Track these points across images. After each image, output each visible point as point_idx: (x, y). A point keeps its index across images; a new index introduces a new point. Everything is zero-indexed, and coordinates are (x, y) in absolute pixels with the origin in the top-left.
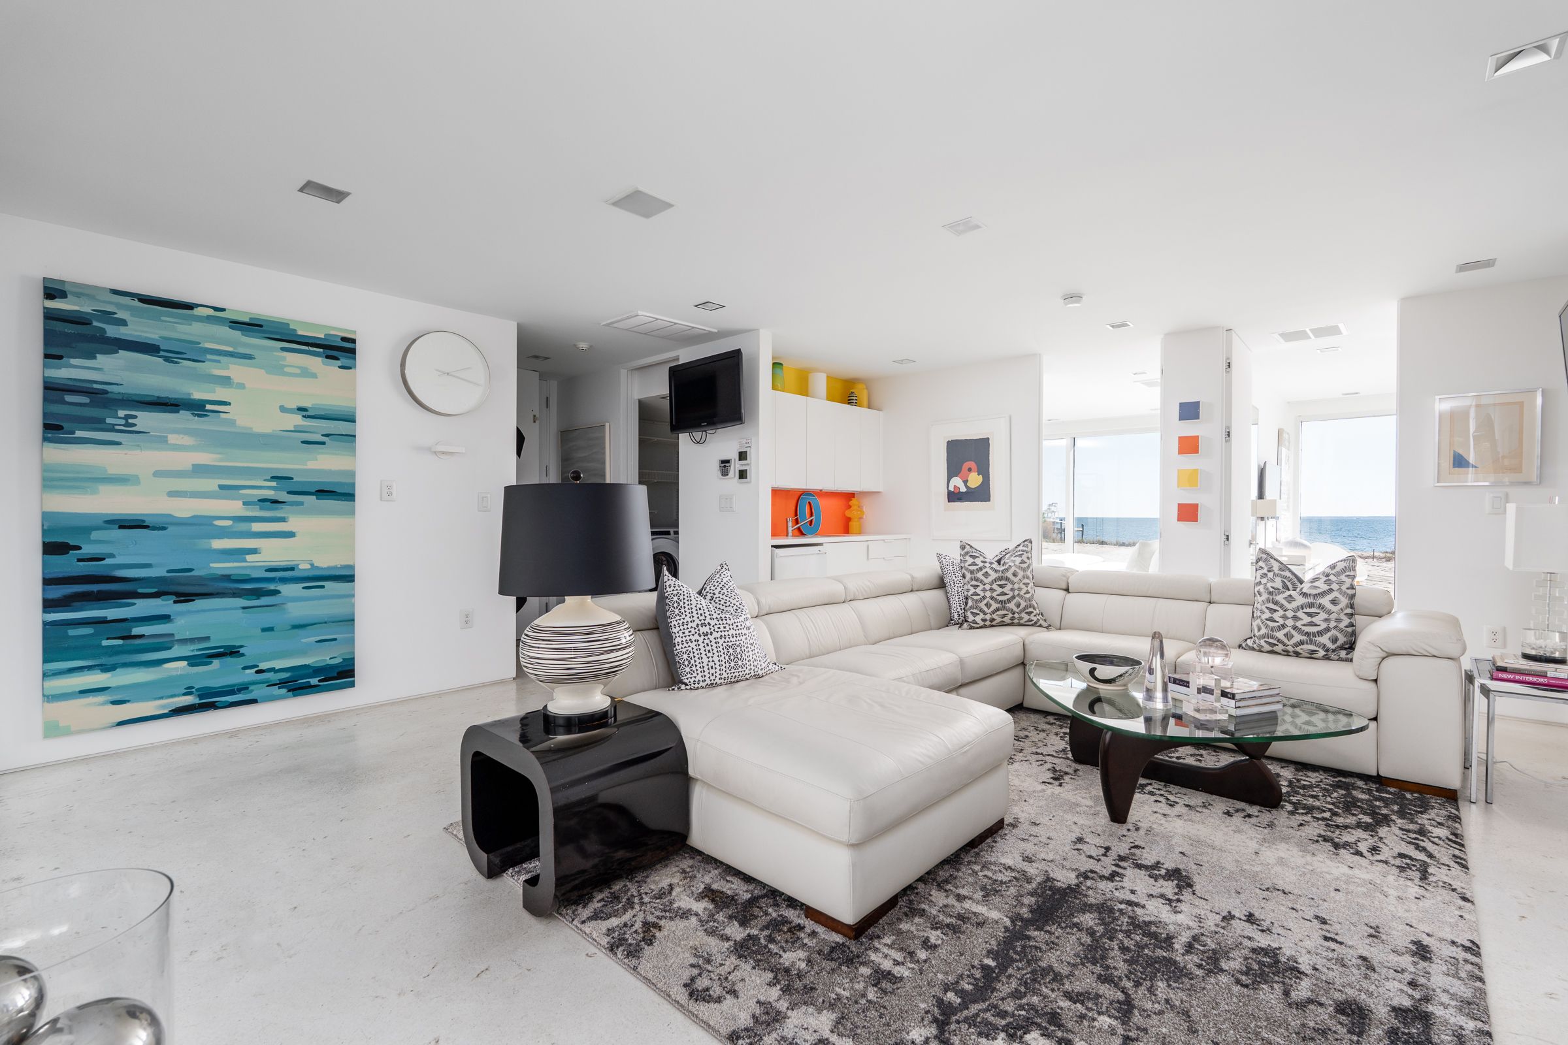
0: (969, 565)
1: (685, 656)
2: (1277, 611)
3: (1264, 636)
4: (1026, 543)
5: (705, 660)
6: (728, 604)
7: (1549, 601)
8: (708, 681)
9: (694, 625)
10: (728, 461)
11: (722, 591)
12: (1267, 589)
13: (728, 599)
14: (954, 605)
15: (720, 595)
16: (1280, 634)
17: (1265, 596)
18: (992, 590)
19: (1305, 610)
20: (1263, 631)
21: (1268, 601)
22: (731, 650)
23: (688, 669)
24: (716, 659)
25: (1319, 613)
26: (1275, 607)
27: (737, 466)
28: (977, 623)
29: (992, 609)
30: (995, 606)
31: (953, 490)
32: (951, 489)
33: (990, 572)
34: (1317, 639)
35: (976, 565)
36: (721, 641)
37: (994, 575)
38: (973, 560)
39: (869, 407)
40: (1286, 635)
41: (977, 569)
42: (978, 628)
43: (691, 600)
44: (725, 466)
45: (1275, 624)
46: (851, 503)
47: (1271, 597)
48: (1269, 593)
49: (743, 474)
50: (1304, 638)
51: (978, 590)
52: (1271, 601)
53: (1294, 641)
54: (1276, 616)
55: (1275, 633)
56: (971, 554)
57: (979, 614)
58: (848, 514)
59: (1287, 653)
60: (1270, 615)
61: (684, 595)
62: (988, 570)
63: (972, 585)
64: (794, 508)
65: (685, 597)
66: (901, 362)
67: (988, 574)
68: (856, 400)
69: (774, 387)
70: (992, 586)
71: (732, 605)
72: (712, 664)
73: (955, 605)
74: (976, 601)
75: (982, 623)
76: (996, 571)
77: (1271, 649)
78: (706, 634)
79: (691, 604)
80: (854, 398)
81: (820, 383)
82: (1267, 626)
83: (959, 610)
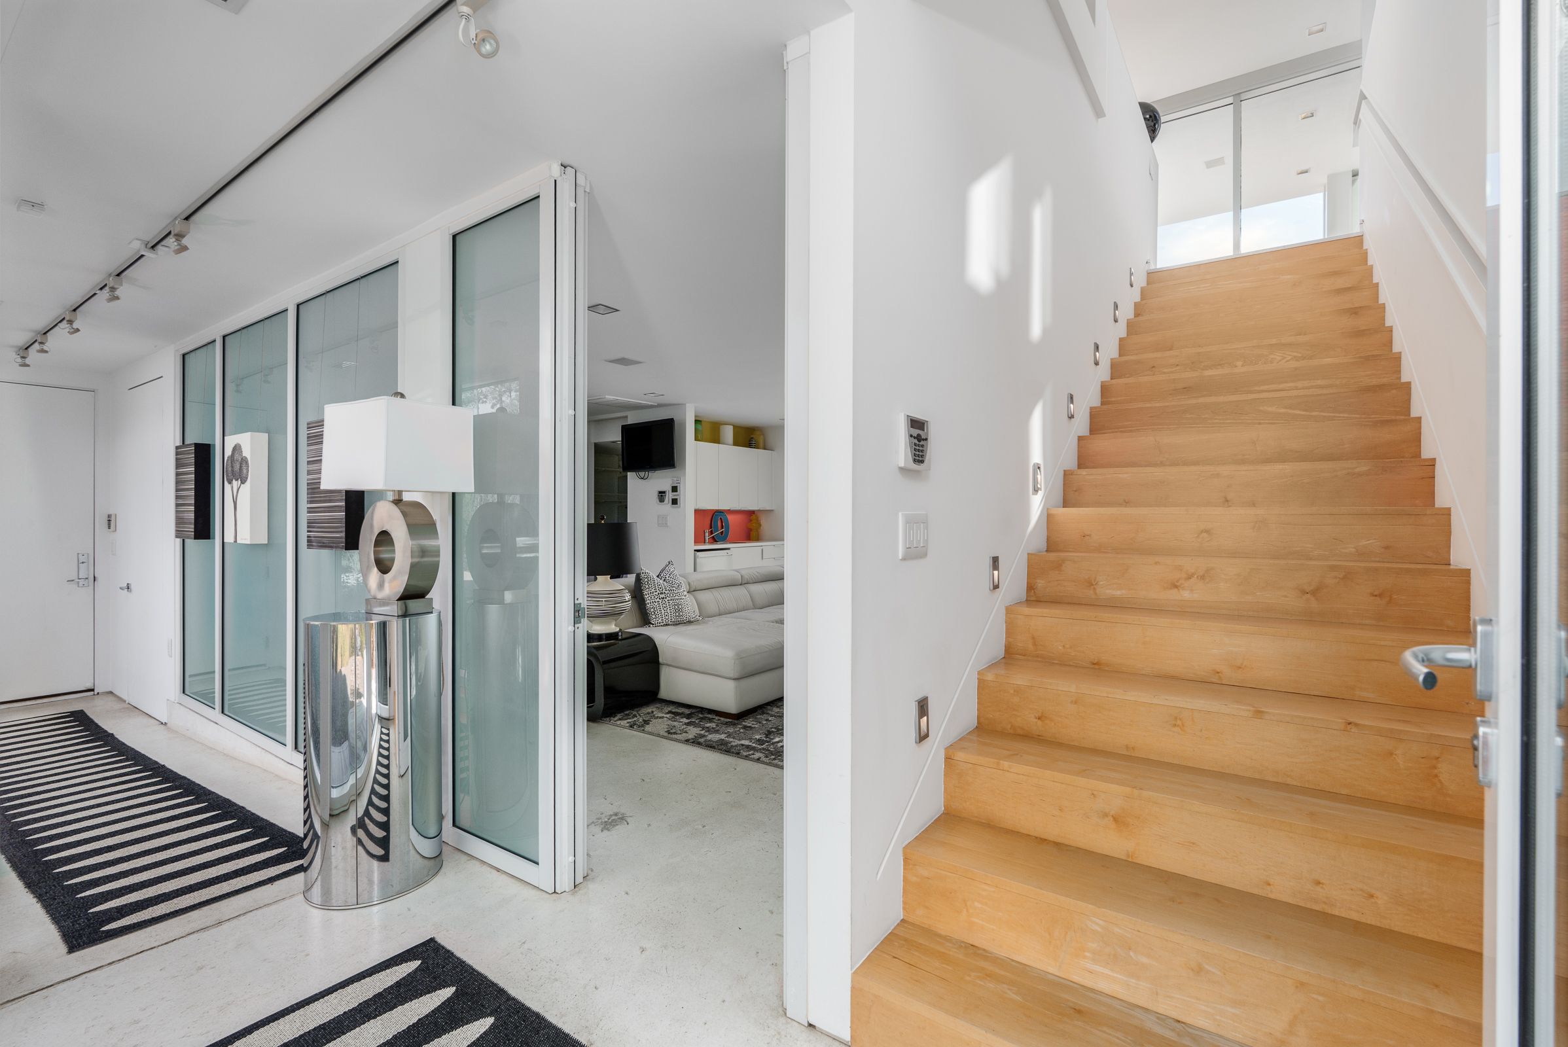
1: (652, 610)
5: (663, 611)
6: (674, 583)
8: (665, 623)
9: (656, 593)
10: (664, 492)
11: (670, 576)
13: (673, 580)
15: (669, 578)
22: (676, 607)
23: (654, 617)
24: (669, 611)
27: (670, 495)
36: (671, 602)
39: (765, 449)
43: (654, 581)
44: (662, 496)
46: (751, 518)
49: (675, 502)
58: (752, 526)
64: (710, 522)
65: (651, 579)
68: (755, 444)
69: (696, 439)
71: (676, 583)
72: (667, 614)
78: (663, 598)
79: (654, 583)
80: (754, 442)
81: (728, 433)
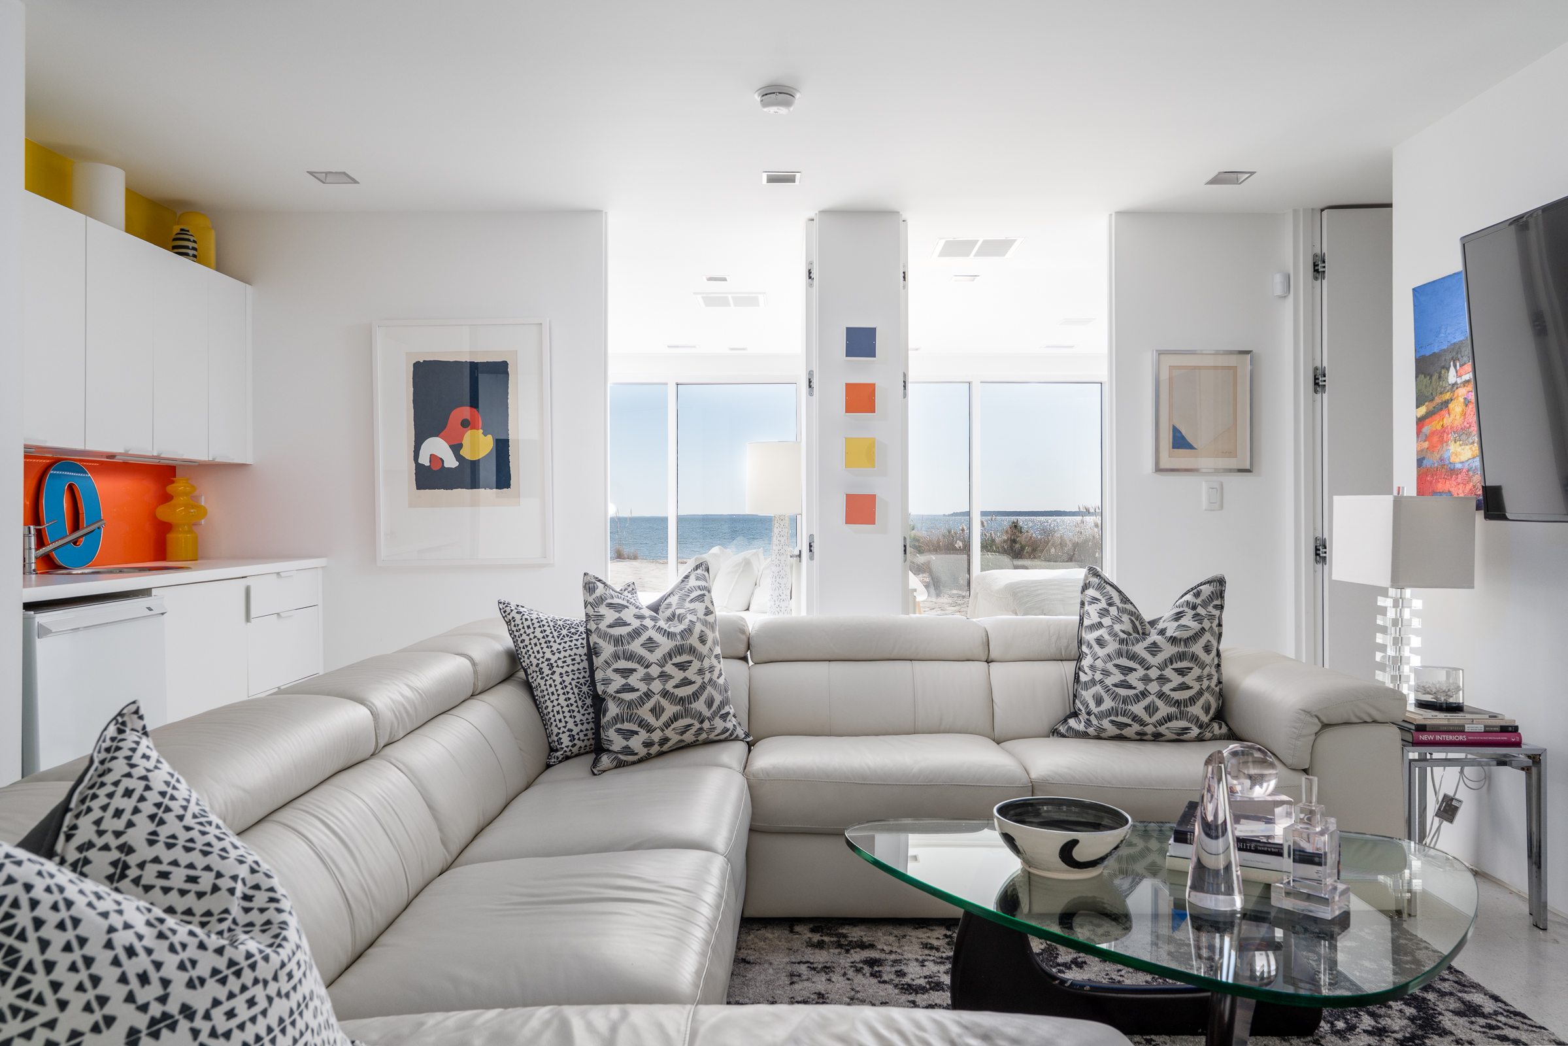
0: (610, 626)
2: (1135, 670)
3: (1109, 713)
4: (699, 571)
6: (206, 881)
7: (1402, 625)
11: (164, 832)
12: (1116, 635)
13: (200, 861)
14: (558, 717)
15: (159, 850)
16: (1138, 709)
17: (1112, 646)
18: (664, 676)
19: (1175, 666)
20: (1108, 704)
21: (1120, 654)
25: (1191, 669)
26: (1131, 664)
28: (633, 753)
29: (664, 718)
30: (670, 709)
31: (427, 464)
32: (424, 460)
33: (658, 637)
34: (1190, 709)
35: (625, 624)
37: (666, 645)
38: (617, 615)
39: (219, 268)
40: (1147, 708)
41: (629, 634)
42: (633, 763)
43: (76, 922)
45: (1131, 692)
46: (170, 489)
47: (1124, 647)
48: (1122, 641)
50: (1173, 710)
51: (633, 680)
52: (1124, 655)
53: (1158, 716)
54: (1132, 679)
55: (1129, 707)
56: (609, 601)
57: (637, 733)
58: (163, 513)
59: (1141, 738)
60: (1122, 678)
61: (34, 904)
62: (652, 633)
63: (616, 671)
65: (43, 911)
66: (324, 177)
67: (654, 642)
68: (194, 249)
70: (665, 669)
71: (225, 883)
73: (561, 716)
74: (630, 704)
75: (643, 751)
76: (670, 635)
77: (1118, 732)
79: (82, 941)
80: (191, 245)
82: (1115, 697)
83: (571, 725)
